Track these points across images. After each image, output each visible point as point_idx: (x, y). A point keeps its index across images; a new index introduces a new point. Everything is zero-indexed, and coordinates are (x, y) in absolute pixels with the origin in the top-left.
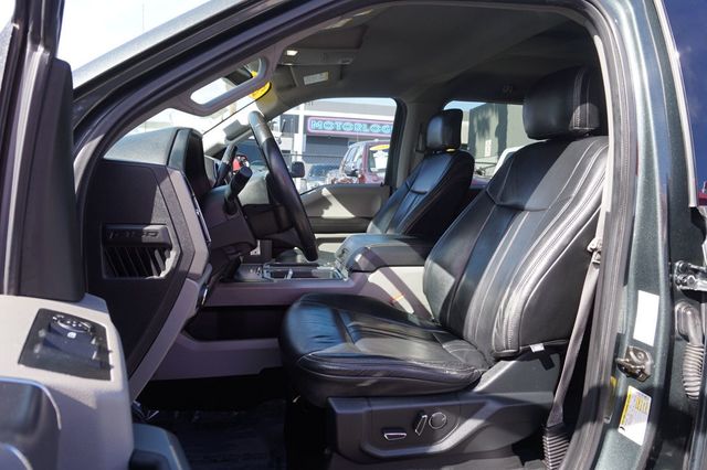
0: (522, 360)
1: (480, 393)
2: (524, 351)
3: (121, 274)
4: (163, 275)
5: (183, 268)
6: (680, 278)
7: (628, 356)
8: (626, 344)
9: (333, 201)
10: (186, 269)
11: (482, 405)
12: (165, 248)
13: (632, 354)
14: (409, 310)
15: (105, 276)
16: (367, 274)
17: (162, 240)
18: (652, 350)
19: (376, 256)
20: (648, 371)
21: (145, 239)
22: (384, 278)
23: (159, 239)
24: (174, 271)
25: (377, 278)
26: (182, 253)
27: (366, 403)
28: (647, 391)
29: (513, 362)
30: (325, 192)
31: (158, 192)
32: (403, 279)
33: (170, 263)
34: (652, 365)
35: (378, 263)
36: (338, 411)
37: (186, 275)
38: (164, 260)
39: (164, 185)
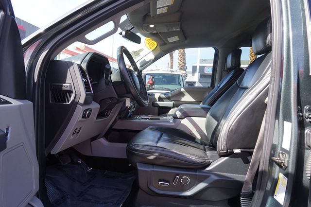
0: (231, 157)
1: (209, 171)
2: (230, 152)
3: (56, 102)
4: (70, 103)
5: (77, 100)
6: (307, 114)
7: (279, 156)
8: (279, 150)
9: (186, 94)
10: (77, 101)
11: (208, 177)
12: (70, 92)
13: (281, 155)
14: (198, 137)
15: (50, 102)
16: (181, 120)
17: (69, 89)
18: (288, 152)
19: (185, 112)
20: (286, 164)
21: (64, 88)
22: (188, 122)
23: (68, 89)
24: (73, 101)
25: (185, 122)
26: (76, 94)
27: (152, 167)
28: (286, 175)
29: (227, 158)
30: (182, 90)
31: (69, 71)
32: (197, 123)
33: (72, 98)
34: (288, 161)
35: (186, 115)
36: (139, 168)
37: (77, 103)
38: (70, 97)
39: (71, 68)
